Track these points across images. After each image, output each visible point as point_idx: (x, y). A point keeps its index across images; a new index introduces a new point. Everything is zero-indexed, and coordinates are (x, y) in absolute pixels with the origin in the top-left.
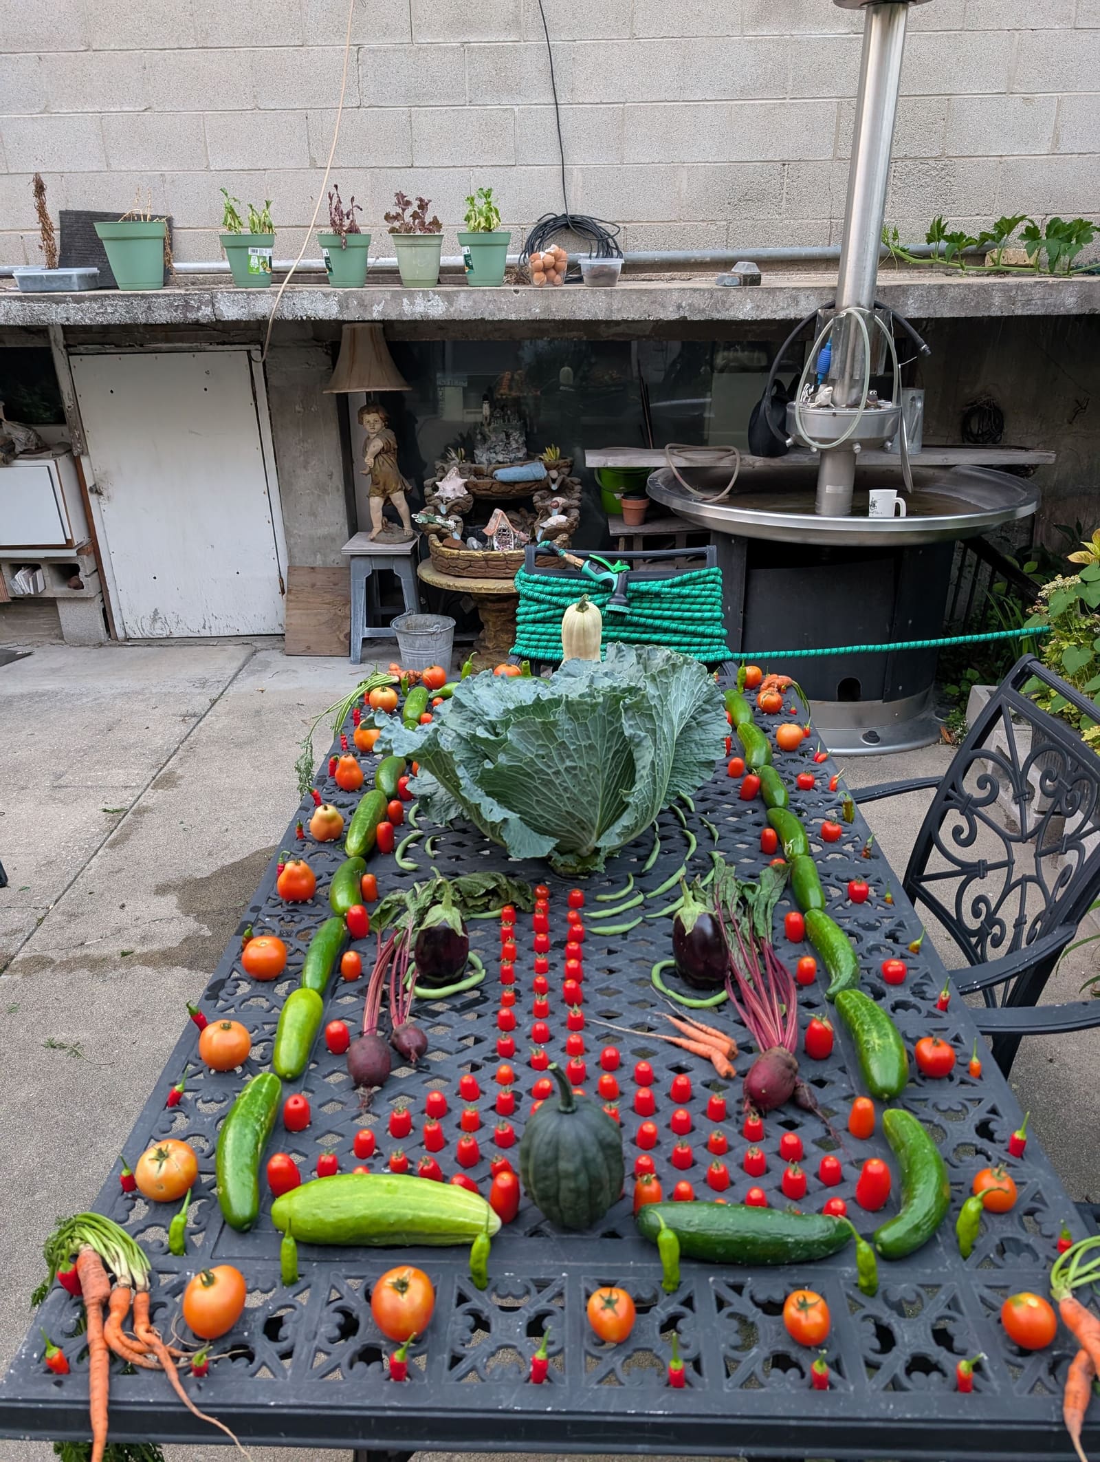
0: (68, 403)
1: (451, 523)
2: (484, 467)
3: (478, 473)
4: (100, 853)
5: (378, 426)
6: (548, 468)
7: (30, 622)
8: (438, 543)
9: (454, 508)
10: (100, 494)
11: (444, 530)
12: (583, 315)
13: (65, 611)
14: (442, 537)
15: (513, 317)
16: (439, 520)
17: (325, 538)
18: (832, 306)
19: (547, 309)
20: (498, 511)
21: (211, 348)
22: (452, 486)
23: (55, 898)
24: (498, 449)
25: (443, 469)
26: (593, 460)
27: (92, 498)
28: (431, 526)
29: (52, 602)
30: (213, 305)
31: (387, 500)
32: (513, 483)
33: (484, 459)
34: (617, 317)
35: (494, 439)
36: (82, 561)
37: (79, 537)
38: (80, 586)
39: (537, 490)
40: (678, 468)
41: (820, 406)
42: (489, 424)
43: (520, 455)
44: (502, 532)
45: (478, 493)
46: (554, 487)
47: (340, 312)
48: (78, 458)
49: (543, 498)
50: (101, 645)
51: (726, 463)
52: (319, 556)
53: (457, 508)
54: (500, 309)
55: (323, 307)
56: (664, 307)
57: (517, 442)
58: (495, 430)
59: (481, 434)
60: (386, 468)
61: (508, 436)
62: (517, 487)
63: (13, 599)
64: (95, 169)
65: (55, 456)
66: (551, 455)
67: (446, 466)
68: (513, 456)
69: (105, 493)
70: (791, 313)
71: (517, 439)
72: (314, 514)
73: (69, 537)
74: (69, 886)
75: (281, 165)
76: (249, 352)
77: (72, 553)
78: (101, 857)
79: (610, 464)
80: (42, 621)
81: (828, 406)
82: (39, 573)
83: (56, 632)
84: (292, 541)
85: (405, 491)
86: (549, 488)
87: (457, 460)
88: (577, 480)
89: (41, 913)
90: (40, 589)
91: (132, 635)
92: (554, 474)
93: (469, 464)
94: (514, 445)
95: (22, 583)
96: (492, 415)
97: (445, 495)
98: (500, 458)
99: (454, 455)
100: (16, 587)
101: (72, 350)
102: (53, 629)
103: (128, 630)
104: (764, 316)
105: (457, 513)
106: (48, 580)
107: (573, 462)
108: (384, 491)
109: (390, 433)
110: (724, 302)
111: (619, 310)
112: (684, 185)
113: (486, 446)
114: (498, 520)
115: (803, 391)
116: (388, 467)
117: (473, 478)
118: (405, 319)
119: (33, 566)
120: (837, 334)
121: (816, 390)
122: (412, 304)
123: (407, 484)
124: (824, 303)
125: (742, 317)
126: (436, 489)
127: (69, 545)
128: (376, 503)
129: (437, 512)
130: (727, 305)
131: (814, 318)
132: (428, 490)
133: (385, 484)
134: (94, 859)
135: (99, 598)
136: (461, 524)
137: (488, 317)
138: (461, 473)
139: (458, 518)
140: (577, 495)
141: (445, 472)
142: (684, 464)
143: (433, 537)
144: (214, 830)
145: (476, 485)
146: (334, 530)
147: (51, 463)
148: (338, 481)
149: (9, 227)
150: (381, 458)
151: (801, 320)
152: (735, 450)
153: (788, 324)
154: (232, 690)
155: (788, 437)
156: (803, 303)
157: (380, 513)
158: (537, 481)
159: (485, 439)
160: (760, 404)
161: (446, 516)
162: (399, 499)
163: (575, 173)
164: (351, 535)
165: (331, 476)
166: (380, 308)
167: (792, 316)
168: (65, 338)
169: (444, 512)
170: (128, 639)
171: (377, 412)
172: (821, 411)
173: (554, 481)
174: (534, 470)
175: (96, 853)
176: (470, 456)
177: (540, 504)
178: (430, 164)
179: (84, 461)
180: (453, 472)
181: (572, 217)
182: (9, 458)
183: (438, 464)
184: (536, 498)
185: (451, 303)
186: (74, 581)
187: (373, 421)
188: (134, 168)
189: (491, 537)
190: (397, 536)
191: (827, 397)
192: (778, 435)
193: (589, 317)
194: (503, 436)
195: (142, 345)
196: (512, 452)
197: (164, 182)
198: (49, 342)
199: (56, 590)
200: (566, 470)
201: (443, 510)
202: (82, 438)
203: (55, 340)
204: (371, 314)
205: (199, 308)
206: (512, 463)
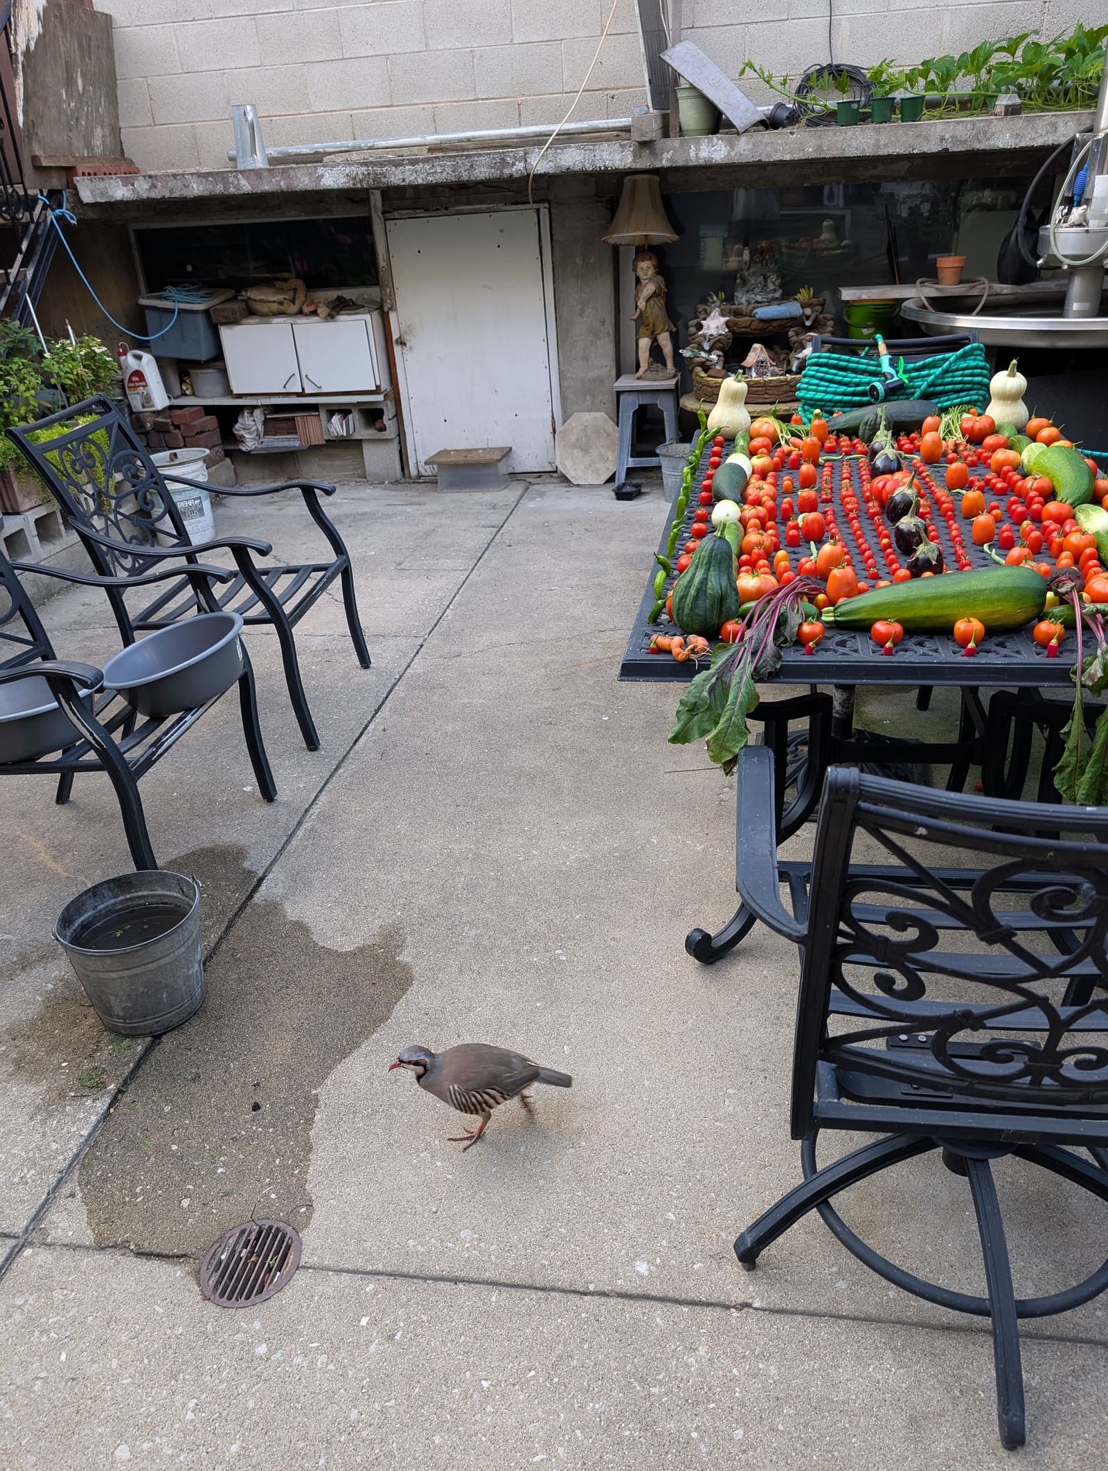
0: (382, 263)
1: (713, 357)
2: (744, 307)
3: (737, 313)
4: (451, 607)
5: (650, 272)
6: (803, 307)
7: (337, 463)
8: (703, 374)
9: (716, 344)
10: (403, 344)
11: (708, 363)
12: (851, 152)
13: (369, 452)
14: (706, 369)
15: (788, 157)
16: (703, 354)
17: (594, 380)
18: (1090, 130)
19: (819, 148)
20: (756, 346)
21: (506, 208)
22: (715, 324)
23: (428, 631)
24: (757, 290)
25: (705, 311)
26: (848, 294)
27: (397, 349)
28: (696, 359)
29: (359, 442)
30: (526, 161)
31: (655, 340)
32: (769, 321)
33: (743, 300)
34: (883, 152)
35: (753, 282)
36: (387, 406)
37: (385, 386)
38: (383, 429)
39: (791, 327)
40: (927, 298)
41: (1072, 226)
42: (749, 269)
43: (777, 295)
44: (760, 364)
45: (737, 330)
46: (808, 323)
47: (634, 161)
48: (388, 313)
49: (797, 334)
50: (397, 482)
51: (975, 292)
52: (588, 397)
53: (718, 345)
54: (776, 151)
55: (620, 157)
56: (927, 139)
57: (774, 283)
58: (754, 274)
59: (741, 277)
60: (657, 309)
61: (765, 279)
62: (774, 324)
63: (328, 441)
64: (416, 50)
65: (369, 312)
66: (804, 295)
67: (708, 308)
68: (770, 296)
69: (408, 344)
70: (1050, 140)
71: (773, 281)
72: (586, 358)
73: (378, 384)
74: (435, 626)
75: (576, 34)
76: (538, 211)
77: (380, 398)
78: (453, 610)
79: (864, 297)
80: (347, 462)
81: (1080, 225)
82: (350, 417)
83: (359, 472)
84: (566, 384)
85: (671, 332)
86: (803, 325)
87: (718, 303)
88: (829, 316)
89: (420, 641)
90: (351, 431)
91: (423, 473)
92: (808, 311)
93: (729, 306)
94: (771, 287)
95: (337, 426)
96: (751, 260)
97: (709, 332)
98: (759, 298)
99: (715, 298)
100: (332, 430)
101: (388, 215)
102: (356, 469)
103: (420, 468)
104: (1023, 144)
105: (718, 349)
106: (357, 424)
107: (825, 300)
108: (653, 332)
109: (660, 277)
110: (985, 133)
111: (886, 145)
112: (947, 28)
113: (746, 288)
114: (757, 353)
115: (1058, 212)
116: (656, 312)
117: (732, 317)
118: (691, 164)
119: (345, 411)
120: (1094, 154)
121: (1069, 213)
122: (698, 150)
123: (672, 326)
124: (1082, 128)
125: (1001, 146)
126: (700, 327)
127: (377, 391)
128: (645, 343)
129: (701, 348)
130: (988, 136)
131: (1071, 143)
132: (692, 330)
133: (654, 325)
134: (448, 611)
135: (397, 441)
136: (722, 358)
137: (765, 159)
138: (723, 315)
139: (720, 353)
140: (830, 329)
141: (709, 315)
142: (934, 294)
143: (699, 369)
144: (536, 595)
145: (736, 324)
146: (603, 372)
147: (367, 317)
148: (609, 327)
149: (341, 107)
150: (652, 302)
151: (1059, 145)
152: (984, 279)
153: (1046, 150)
154: (517, 512)
155: (1038, 258)
156: (1061, 129)
157: (647, 354)
158: (793, 318)
159: (744, 282)
160: (1011, 233)
161: (709, 352)
162: (665, 341)
163: (844, 23)
164: (618, 376)
165: (603, 322)
166: (669, 155)
167: (1050, 143)
168: (383, 205)
169: (707, 347)
170: (419, 476)
171: (650, 259)
172: (1074, 229)
173: (808, 318)
174: (791, 309)
175: (448, 607)
176: (730, 299)
177: (795, 338)
178: (710, 24)
179: (392, 316)
180: (715, 312)
181: (837, 66)
182: (334, 313)
183: (701, 307)
184: (791, 333)
185: (732, 148)
186: (378, 424)
187: (646, 267)
188: (449, 46)
189: (750, 369)
190: (661, 374)
191: (1080, 215)
192: (1029, 258)
193: (858, 153)
194: (761, 279)
195: (446, 209)
196: (769, 293)
197: (473, 57)
198: (370, 210)
199: (363, 433)
200: (819, 308)
201: (707, 346)
202: (392, 295)
203: (375, 207)
204: (661, 161)
205: (514, 164)
206: (769, 302)
